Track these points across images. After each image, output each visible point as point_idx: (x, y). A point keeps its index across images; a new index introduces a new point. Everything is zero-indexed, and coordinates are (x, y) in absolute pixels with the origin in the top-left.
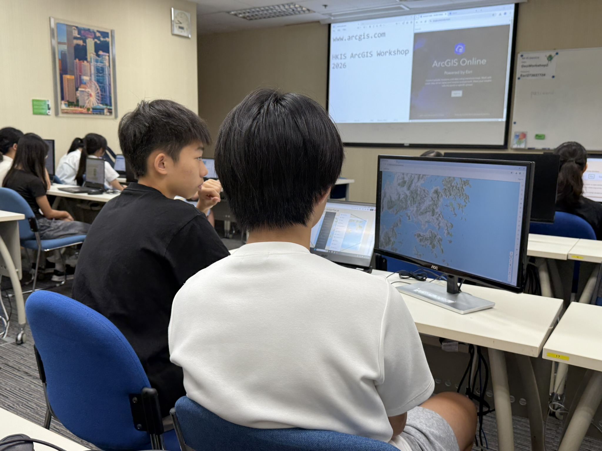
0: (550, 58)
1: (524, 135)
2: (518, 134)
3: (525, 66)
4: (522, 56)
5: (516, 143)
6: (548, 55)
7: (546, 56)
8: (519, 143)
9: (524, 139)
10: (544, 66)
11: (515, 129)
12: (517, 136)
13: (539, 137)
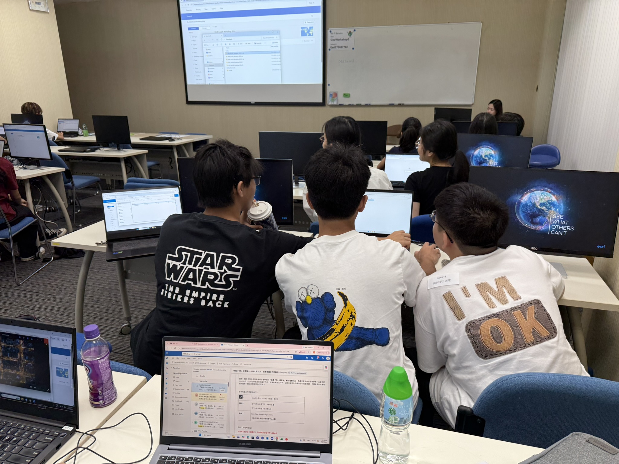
0: (350, 34)
1: (336, 95)
2: (331, 94)
3: (333, 40)
4: (331, 32)
5: (331, 101)
6: (348, 32)
7: (347, 32)
8: (333, 100)
9: (336, 98)
10: (346, 40)
11: (329, 90)
12: (331, 95)
13: (346, 96)
